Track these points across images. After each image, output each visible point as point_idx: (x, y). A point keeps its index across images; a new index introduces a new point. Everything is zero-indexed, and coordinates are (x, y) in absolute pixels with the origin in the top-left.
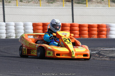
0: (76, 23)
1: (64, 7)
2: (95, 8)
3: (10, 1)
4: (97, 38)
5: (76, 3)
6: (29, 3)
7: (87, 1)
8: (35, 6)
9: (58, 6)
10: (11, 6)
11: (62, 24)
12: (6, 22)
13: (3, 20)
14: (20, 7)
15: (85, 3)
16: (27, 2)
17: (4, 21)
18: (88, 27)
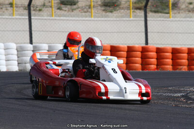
0: (151, 45)
1: (132, 18)
2: (184, 19)
3: (40, 8)
4: (187, 70)
5: (151, 11)
6: (72, 11)
7: (171, 8)
8: (82, 16)
9: (122, 17)
10: (43, 16)
11: (128, 47)
12: (34, 44)
13: (29, 41)
14: (58, 18)
15: (166, 11)
16: (69, 11)
17: (31, 42)
18: (172, 53)
